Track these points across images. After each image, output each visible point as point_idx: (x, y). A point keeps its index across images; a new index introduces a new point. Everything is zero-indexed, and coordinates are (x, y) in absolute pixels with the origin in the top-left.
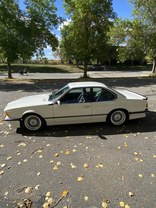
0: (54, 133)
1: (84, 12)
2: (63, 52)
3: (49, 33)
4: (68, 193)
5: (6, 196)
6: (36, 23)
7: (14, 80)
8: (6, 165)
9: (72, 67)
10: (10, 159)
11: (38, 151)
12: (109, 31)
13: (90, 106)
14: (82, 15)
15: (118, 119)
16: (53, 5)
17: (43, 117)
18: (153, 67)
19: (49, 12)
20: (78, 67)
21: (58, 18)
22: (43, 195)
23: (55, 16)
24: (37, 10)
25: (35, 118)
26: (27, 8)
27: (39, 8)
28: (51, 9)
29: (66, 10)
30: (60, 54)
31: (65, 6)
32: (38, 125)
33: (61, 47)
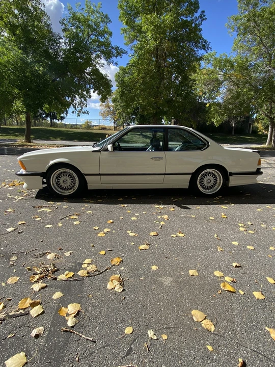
0: (99, 201)
1: (156, 39)
2: (118, 110)
3: (96, 72)
4: (122, 261)
5: (12, 261)
6: (78, 55)
7: (35, 144)
8: (15, 230)
9: (132, 134)
10: (23, 224)
11: (72, 217)
12: (195, 72)
13: (162, 158)
14: (152, 44)
15: (210, 185)
16: (107, 28)
17: (83, 173)
18: (268, 138)
19: (99, 37)
20: (141, 134)
21: (113, 48)
22: (79, 263)
23: (108, 45)
24: (81, 35)
25: (70, 175)
26: (65, 30)
27: (83, 32)
28: (102, 34)
29: (126, 37)
30: (114, 112)
31: (125, 31)
32: (73, 187)
33: (114, 101)
